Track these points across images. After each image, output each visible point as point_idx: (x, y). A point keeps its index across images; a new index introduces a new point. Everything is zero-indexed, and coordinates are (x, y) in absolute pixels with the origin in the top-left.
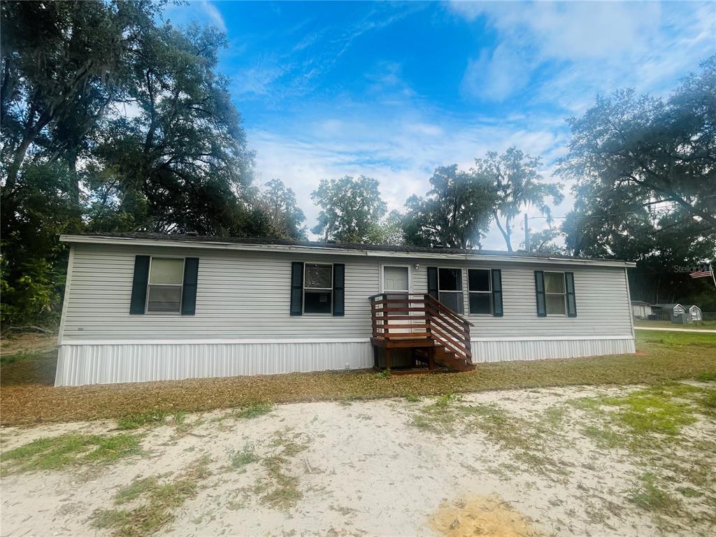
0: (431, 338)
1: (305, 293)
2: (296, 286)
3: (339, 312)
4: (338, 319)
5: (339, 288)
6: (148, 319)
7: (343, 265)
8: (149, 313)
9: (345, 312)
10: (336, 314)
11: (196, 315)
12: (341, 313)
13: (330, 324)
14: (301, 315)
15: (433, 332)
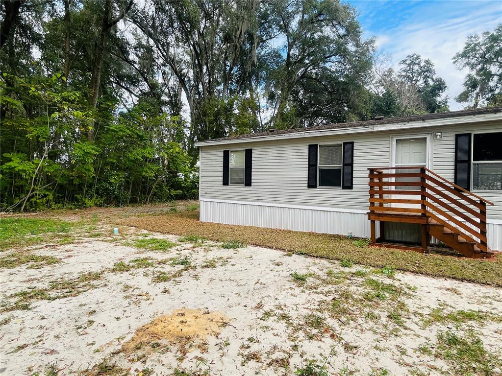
0: (425, 215)
1: (320, 170)
2: (312, 165)
3: (349, 186)
4: (347, 192)
5: (349, 164)
6: (230, 188)
7: (352, 143)
8: (231, 184)
9: (354, 186)
10: (344, 188)
11: (252, 186)
12: (350, 187)
13: (339, 196)
14: (316, 187)
15: (428, 209)
